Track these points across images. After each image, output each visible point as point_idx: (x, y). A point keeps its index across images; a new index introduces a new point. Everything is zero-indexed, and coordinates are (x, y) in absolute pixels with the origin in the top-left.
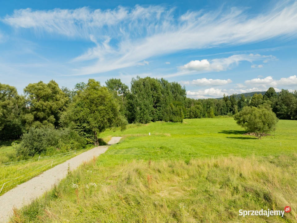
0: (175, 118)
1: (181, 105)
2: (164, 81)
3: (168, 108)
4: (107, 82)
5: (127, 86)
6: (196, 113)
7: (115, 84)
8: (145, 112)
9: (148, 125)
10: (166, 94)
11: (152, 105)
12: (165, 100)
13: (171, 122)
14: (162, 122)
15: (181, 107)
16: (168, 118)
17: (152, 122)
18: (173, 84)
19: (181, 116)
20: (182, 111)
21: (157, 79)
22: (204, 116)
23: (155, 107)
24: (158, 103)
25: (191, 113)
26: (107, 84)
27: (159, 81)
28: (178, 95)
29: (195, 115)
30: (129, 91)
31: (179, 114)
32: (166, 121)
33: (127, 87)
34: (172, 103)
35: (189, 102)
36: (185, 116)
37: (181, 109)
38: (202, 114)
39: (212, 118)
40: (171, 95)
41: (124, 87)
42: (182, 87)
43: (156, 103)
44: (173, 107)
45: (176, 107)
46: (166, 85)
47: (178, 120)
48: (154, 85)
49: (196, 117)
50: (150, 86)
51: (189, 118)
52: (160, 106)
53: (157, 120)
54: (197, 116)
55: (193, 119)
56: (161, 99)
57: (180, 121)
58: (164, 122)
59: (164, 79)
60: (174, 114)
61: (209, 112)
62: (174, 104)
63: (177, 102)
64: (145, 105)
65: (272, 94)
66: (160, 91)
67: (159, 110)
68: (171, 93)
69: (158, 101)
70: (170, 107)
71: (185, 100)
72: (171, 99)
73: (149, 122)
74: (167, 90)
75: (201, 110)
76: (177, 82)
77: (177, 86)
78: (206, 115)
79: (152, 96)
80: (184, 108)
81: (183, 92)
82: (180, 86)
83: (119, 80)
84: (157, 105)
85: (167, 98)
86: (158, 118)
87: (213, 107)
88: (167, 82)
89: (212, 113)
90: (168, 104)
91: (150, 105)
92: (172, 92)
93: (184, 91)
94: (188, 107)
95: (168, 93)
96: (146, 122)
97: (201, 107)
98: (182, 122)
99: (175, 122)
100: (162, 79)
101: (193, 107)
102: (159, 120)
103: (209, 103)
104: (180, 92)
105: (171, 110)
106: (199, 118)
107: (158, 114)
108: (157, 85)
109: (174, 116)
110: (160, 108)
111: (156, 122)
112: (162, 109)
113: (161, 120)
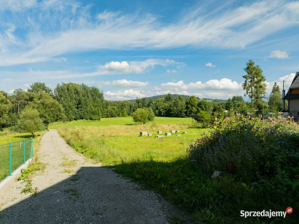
0: (93, 117)
1: (99, 106)
2: (85, 86)
3: (89, 109)
4: (32, 85)
5: (51, 89)
6: (112, 113)
7: (40, 87)
8: (69, 112)
9: (71, 122)
10: (86, 97)
11: (75, 107)
12: (86, 103)
13: (90, 120)
14: (83, 120)
15: (99, 108)
16: (88, 117)
17: (74, 120)
18: (93, 88)
19: (99, 116)
20: (100, 112)
21: (78, 84)
22: (119, 116)
23: (78, 108)
24: (80, 105)
25: (108, 113)
26: (32, 87)
27: (80, 86)
28: (97, 98)
29: (111, 115)
30: (52, 93)
31: (97, 114)
32: (86, 119)
33: (50, 91)
34: (91, 105)
35: (106, 104)
36: (102, 115)
37: (99, 109)
38: (117, 114)
39: (125, 117)
40: (90, 98)
41: (48, 90)
42: (100, 92)
43: (78, 105)
44: (93, 108)
45: (95, 108)
46: (86, 90)
47: (96, 118)
48: (76, 90)
49: (112, 117)
50: (73, 90)
51: (106, 117)
52: (82, 107)
53: (79, 119)
54: (113, 115)
55: (110, 118)
56: (82, 102)
57: (98, 120)
58: (85, 120)
59: (84, 84)
60: (93, 113)
61: (123, 113)
62: (93, 106)
63: (96, 104)
64: (70, 107)
65: (170, 98)
66: (81, 95)
67: (80, 111)
68: (90, 96)
69: (80, 103)
70: (90, 108)
71: (103, 102)
72: (91, 102)
73: (72, 121)
74: (87, 94)
75: (116, 111)
76: (96, 87)
77: (96, 90)
78: (121, 114)
79: (75, 98)
80: (101, 108)
81: (101, 96)
82: (98, 91)
83: (44, 84)
84: (78, 106)
85: (88, 100)
86: (80, 117)
87: (126, 108)
88: (87, 87)
89: (125, 113)
90: (88, 105)
91: (73, 107)
92: (92, 95)
93: (102, 94)
94: (106, 108)
95: (88, 97)
96: (70, 120)
97: (116, 108)
98: (99, 120)
99: (94, 120)
100: (83, 84)
101: (109, 108)
102: (80, 119)
103: (123, 105)
104: (98, 95)
105: (91, 111)
106: (115, 117)
107: (79, 114)
108: (79, 90)
109: (93, 115)
110: (81, 108)
111: (78, 120)
112: (83, 109)
113: (82, 119)
